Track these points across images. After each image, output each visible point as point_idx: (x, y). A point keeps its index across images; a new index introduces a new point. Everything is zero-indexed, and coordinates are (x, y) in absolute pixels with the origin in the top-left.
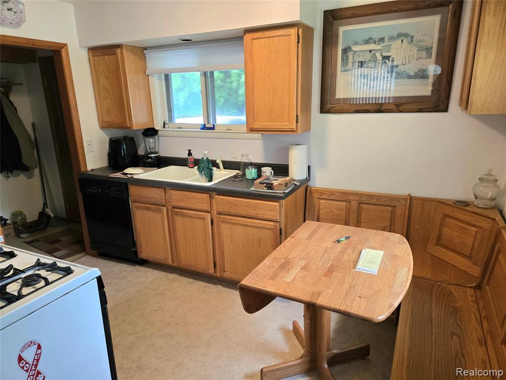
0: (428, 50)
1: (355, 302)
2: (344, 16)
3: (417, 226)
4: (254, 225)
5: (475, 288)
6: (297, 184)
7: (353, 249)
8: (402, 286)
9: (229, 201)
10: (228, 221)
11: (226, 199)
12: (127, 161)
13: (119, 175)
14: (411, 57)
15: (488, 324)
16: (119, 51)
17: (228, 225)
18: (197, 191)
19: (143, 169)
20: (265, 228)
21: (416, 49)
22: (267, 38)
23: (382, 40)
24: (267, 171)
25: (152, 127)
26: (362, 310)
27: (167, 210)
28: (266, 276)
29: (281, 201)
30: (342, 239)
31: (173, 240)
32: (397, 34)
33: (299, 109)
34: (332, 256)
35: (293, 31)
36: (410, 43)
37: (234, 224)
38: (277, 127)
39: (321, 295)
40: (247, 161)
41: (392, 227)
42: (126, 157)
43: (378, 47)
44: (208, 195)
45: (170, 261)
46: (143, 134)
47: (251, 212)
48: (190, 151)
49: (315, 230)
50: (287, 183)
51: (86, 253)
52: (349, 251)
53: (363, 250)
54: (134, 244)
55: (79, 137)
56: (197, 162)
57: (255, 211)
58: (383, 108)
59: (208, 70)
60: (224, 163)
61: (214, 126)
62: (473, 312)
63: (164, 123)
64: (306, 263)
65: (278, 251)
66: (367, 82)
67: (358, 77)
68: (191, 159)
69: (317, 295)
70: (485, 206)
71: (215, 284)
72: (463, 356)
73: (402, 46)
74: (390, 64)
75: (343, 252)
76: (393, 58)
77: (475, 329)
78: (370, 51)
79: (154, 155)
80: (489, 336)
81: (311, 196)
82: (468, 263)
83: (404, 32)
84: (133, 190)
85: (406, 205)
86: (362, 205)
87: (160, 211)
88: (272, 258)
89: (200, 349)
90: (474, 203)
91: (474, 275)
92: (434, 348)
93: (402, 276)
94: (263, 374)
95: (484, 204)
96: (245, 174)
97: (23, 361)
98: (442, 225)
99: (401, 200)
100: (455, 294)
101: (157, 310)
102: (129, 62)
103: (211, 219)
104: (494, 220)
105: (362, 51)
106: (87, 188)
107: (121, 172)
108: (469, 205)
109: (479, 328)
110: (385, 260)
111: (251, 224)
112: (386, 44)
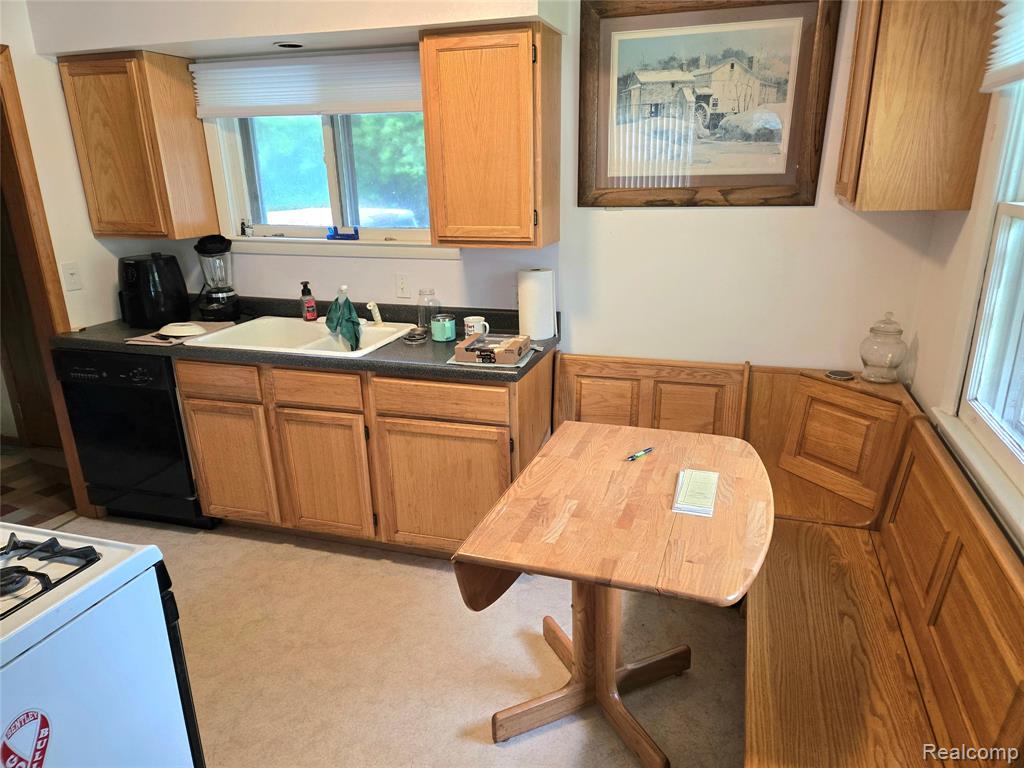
0: (780, 85)
1: (683, 570)
2: (620, 11)
3: (763, 422)
4: (457, 434)
5: (869, 528)
6: (538, 348)
7: (661, 471)
8: (761, 535)
9: (403, 387)
10: (403, 429)
11: (396, 384)
12: (163, 309)
13: (148, 339)
14: (748, 99)
15: (900, 590)
16: (133, 65)
17: (402, 438)
18: (333, 369)
19: (204, 327)
20: (480, 439)
21: (758, 82)
22: (470, 49)
23: (694, 63)
24: (476, 325)
25: (217, 233)
26: (698, 583)
27: (266, 412)
28: (505, 537)
29: (512, 384)
30: (638, 455)
31: (282, 474)
32: (722, 53)
33: (540, 198)
34: (626, 488)
35: (523, 38)
36: (746, 71)
37: (414, 434)
38: (496, 234)
39: (619, 564)
40: (431, 304)
41: (718, 424)
42: (162, 299)
43: (688, 76)
44: (357, 378)
45: (275, 519)
46: (196, 248)
47: (451, 410)
48: (305, 285)
49: (583, 438)
50: (520, 348)
51: (76, 512)
52: (656, 476)
53: (681, 474)
54: (192, 487)
55: (48, 257)
56: (322, 309)
57: (458, 407)
58: (699, 197)
59: (339, 111)
60: (383, 308)
61: (356, 231)
62: (872, 572)
63: (243, 224)
64: (578, 504)
65: (521, 484)
66: (667, 145)
67: (649, 135)
68: (309, 301)
69: (611, 566)
70: (881, 380)
71: (378, 557)
72: (864, 651)
73: (731, 77)
74: (709, 110)
75: (645, 478)
76: (716, 100)
77: (878, 602)
78: (673, 84)
79: (225, 295)
80: (903, 614)
81: (564, 372)
82: (856, 483)
83: (735, 49)
84: (185, 372)
85: (742, 382)
86: (662, 386)
87: (250, 415)
88: (510, 500)
89: (362, 690)
90: (862, 375)
91: (865, 504)
92: (813, 641)
93: (757, 518)
94: (498, 724)
95: (878, 374)
96: (430, 332)
97: (12, 757)
98: (807, 416)
99: (733, 374)
100: (838, 542)
101: (258, 621)
102: (158, 87)
103: (366, 427)
104: (899, 403)
105: (657, 83)
106: (76, 371)
107: (154, 334)
108: (852, 379)
109: (884, 600)
110: (722, 488)
111: (451, 434)
112: (702, 71)
